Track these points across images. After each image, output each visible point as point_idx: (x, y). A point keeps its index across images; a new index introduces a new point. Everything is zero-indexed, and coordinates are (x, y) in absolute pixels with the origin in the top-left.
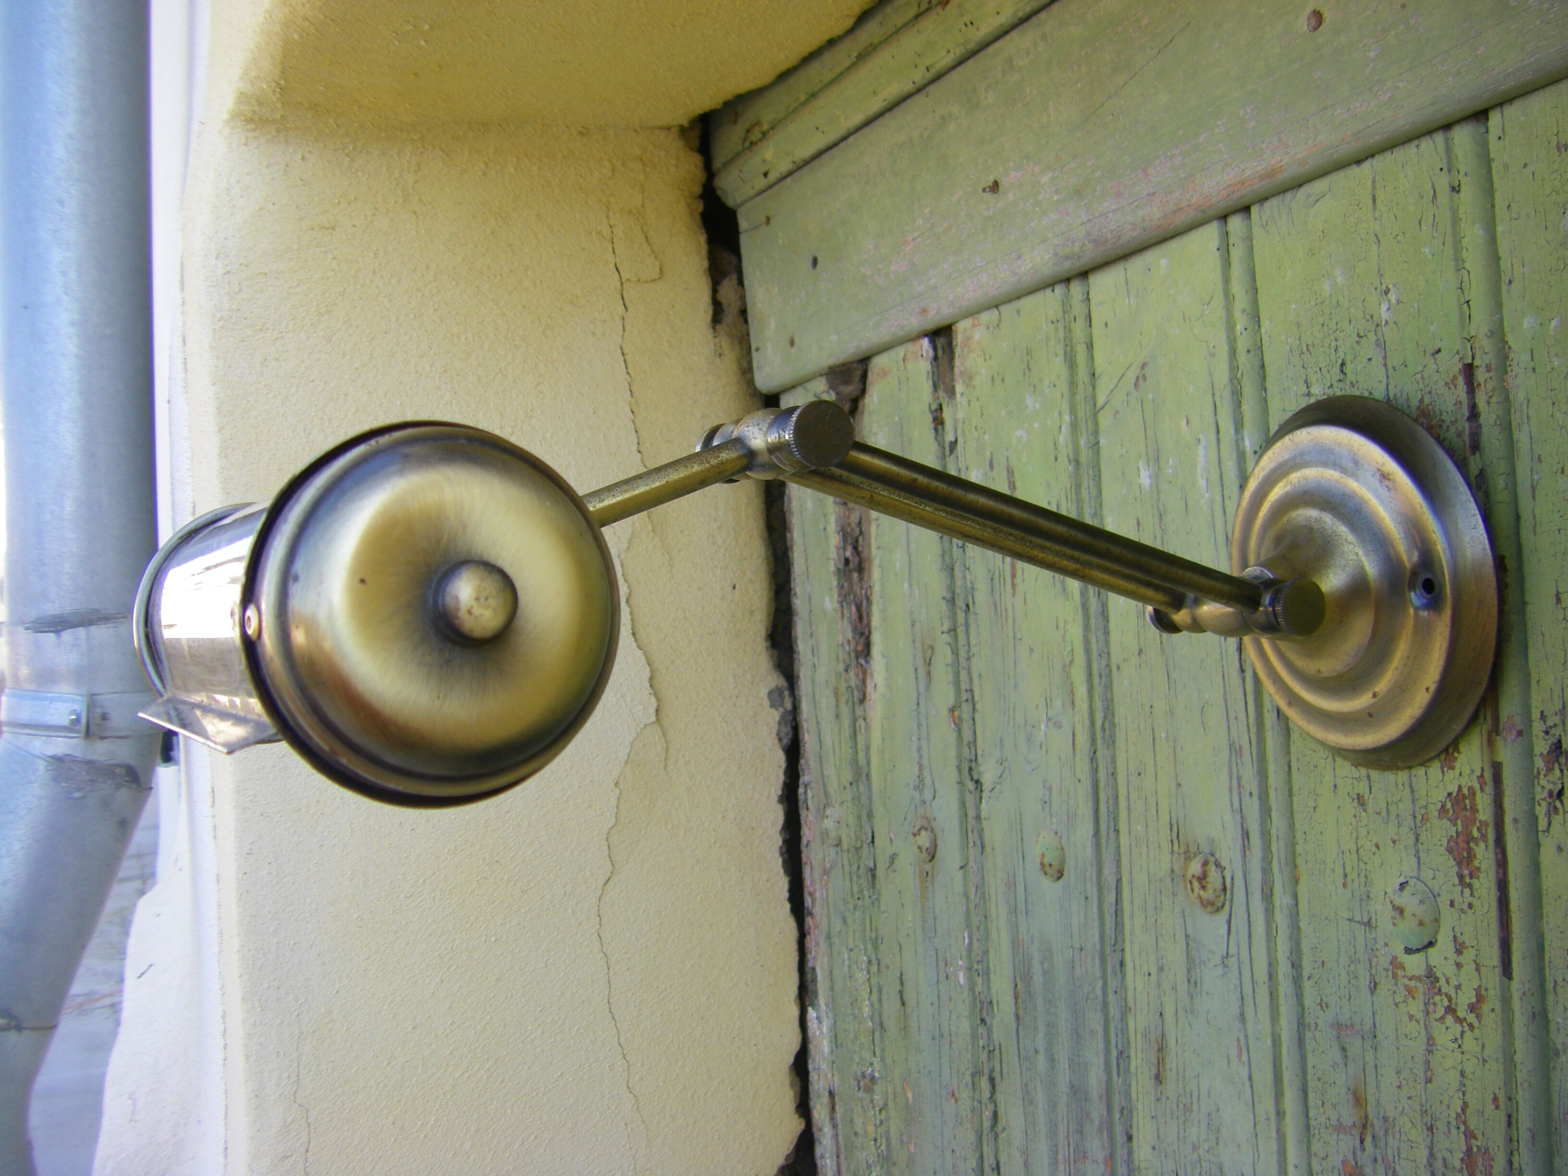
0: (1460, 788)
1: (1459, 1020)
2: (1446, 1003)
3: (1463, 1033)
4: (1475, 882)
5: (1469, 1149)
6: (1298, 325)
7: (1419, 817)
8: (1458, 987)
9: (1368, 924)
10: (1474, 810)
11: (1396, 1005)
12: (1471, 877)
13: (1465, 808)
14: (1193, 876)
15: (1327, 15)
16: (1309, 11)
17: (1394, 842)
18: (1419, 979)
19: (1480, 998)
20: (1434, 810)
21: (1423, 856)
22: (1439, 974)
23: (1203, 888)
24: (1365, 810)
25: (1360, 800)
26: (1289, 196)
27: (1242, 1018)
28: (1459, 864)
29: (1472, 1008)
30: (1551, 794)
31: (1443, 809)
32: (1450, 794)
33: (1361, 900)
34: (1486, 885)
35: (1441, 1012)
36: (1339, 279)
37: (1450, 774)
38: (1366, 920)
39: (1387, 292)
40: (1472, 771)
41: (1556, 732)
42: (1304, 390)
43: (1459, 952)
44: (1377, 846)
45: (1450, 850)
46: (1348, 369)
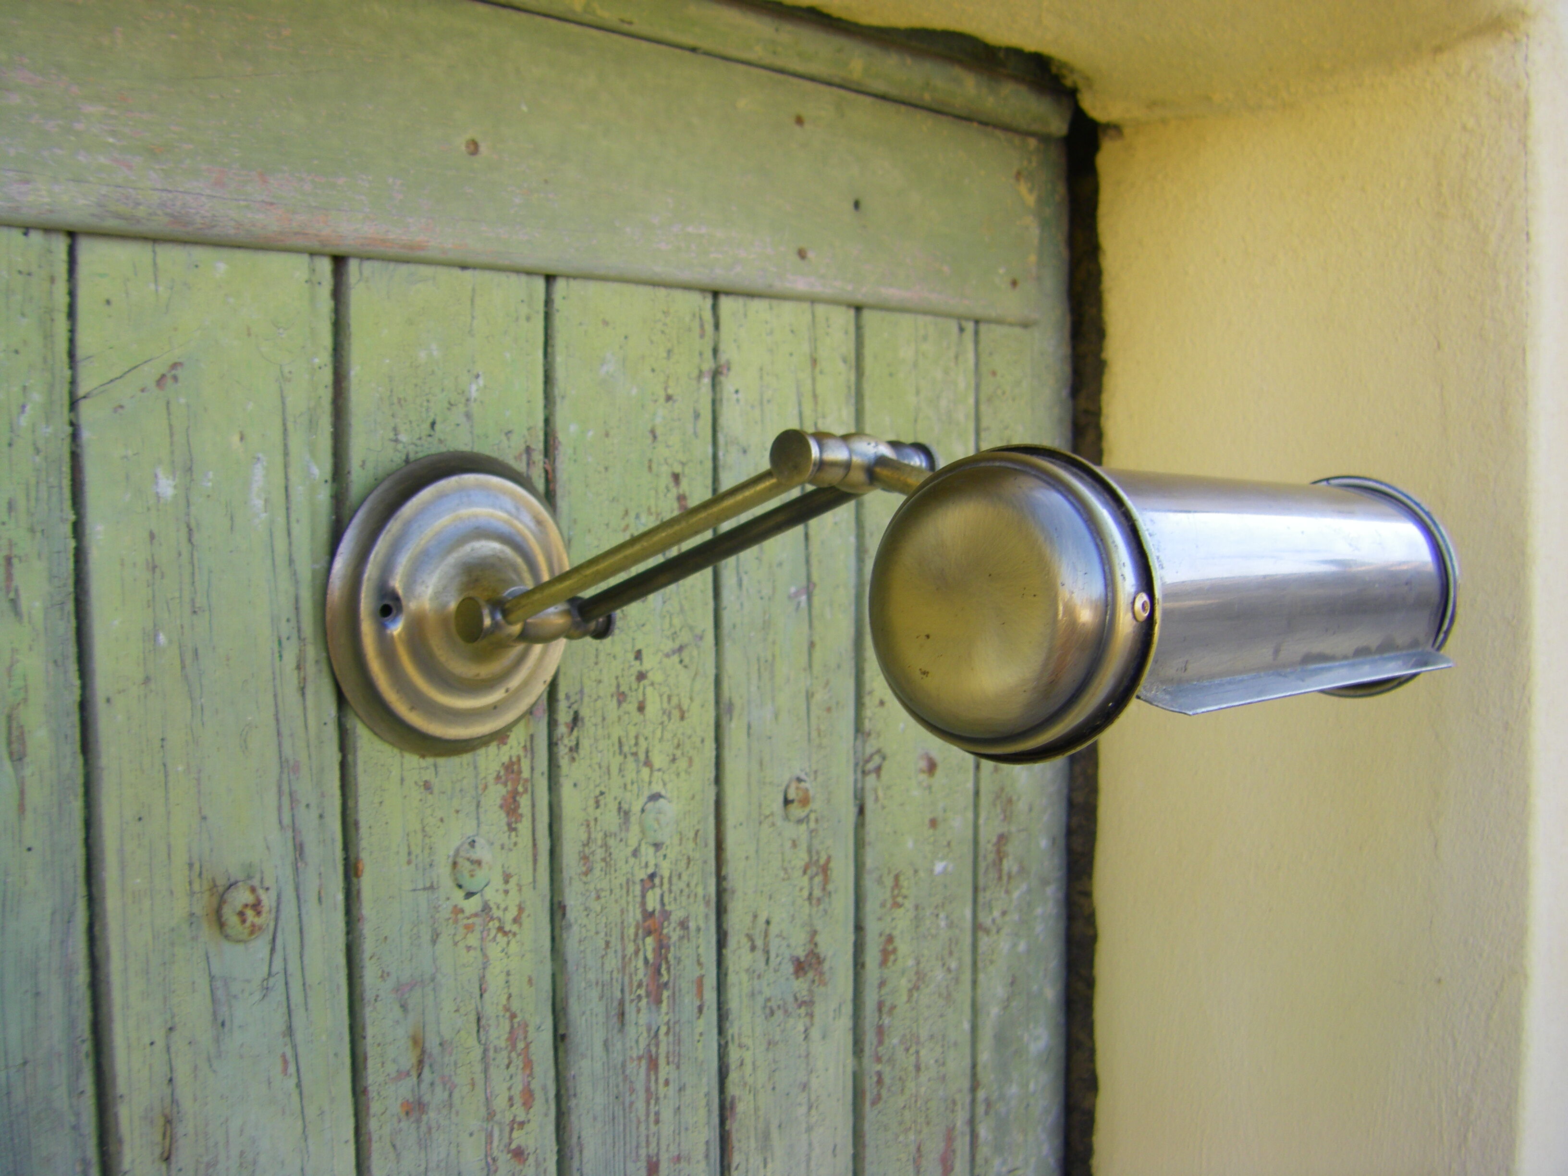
0: (511, 758)
1: (505, 934)
2: (497, 924)
3: (508, 943)
4: (519, 826)
5: (512, 1027)
6: (391, 379)
7: (481, 787)
8: (506, 909)
9: (432, 887)
10: (520, 772)
11: (456, 944)
12: (516, 822)
13: (513, 772)
14: (246, 906)
15: (483, 148)
16: (468, 136)
17: (457, 812)
18: (476, 915)
19: (521, 909)
20: (491, 779)
21: (483, 818)
22: (492, 904)
23: (259, 913)
24: (431, 793)
25: (427, 786)
26: (392, 266)
27: (290, 1031)
28: (508, 814)
29: (516, 920)
30: (571, 749)
31: (498, 777)
32: (503, 764)
33: (425, 869)
34: (524, 826)
35: (493, 932)
36: (435, 353)
37: (505, 748)
38: (428, 885)
39: (477, 376)
40: (519, 743)
41: (575, 707)
42: (391, 435)
43: (506, 882)
44: (442, 820)
45: (501, 807)
46: (438, 427)
